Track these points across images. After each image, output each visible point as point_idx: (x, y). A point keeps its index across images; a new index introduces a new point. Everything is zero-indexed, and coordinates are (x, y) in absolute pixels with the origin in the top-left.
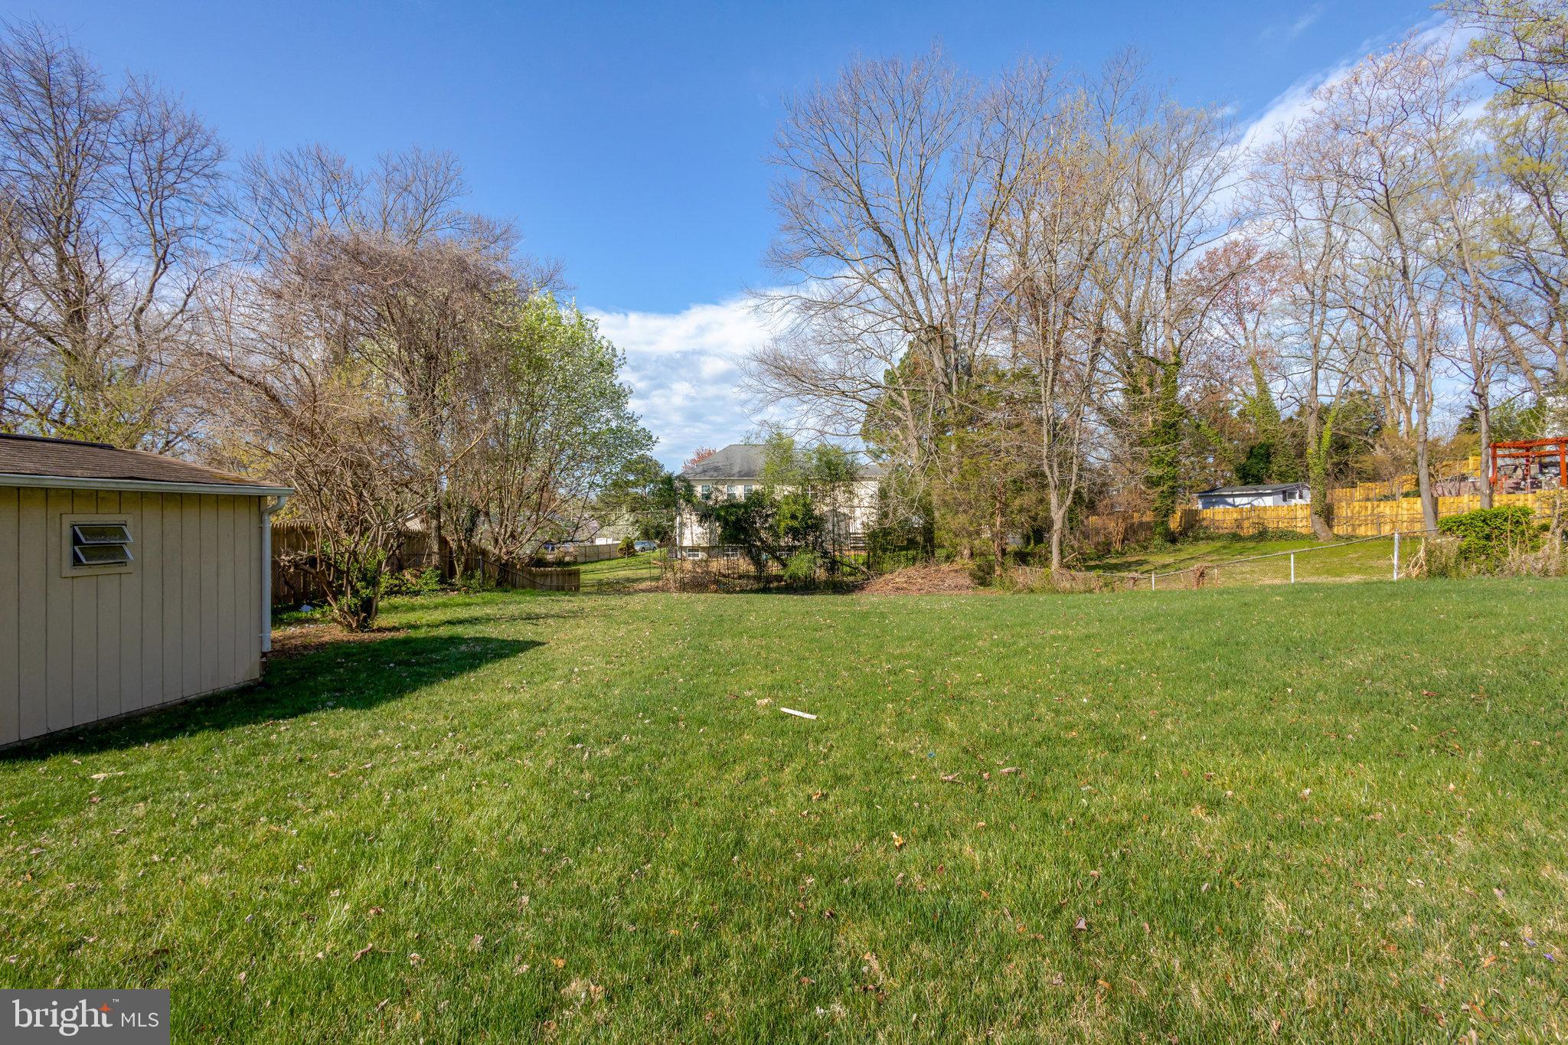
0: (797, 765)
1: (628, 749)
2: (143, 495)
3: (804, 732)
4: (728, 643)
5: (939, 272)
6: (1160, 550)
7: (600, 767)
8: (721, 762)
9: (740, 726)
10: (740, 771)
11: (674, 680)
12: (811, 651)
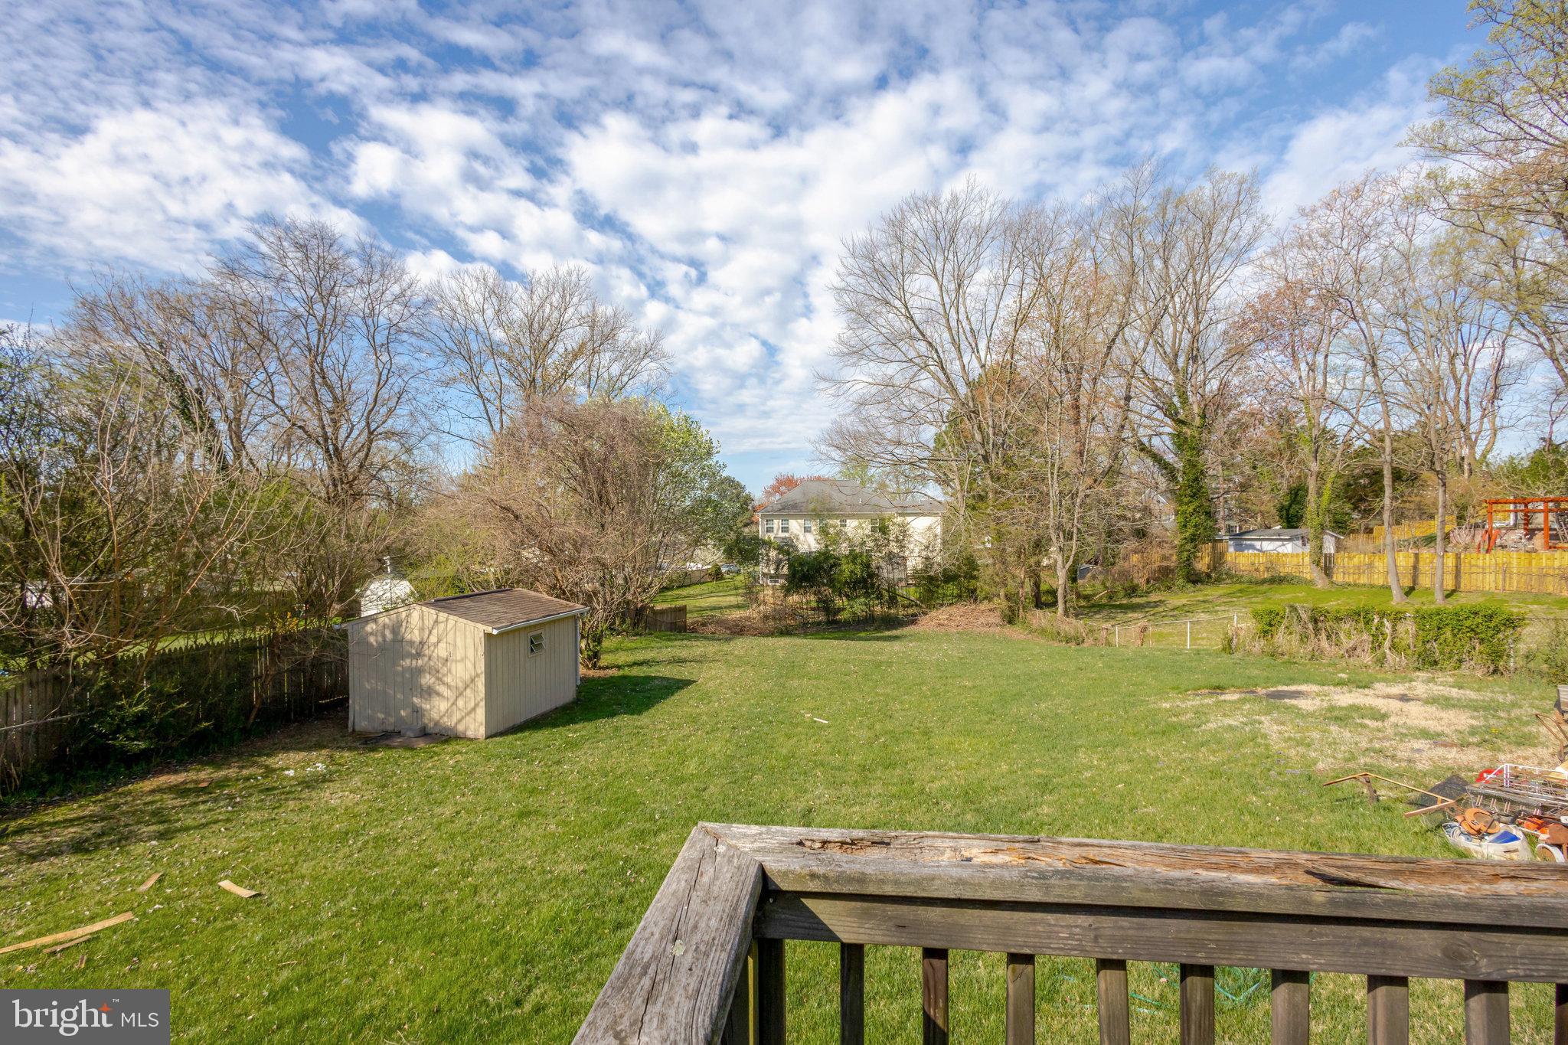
0: (815, 738)
1: (755, 732)
2: (554, 621)
3: (822, 727)
4: (796, 683)
5: (979, 359)
6: (1182, 589)
7: (747, 737)
8: (789, 737)
9: (797, 725)
10: (795, 739)
11: (769, 704)
12: (839, 689)
